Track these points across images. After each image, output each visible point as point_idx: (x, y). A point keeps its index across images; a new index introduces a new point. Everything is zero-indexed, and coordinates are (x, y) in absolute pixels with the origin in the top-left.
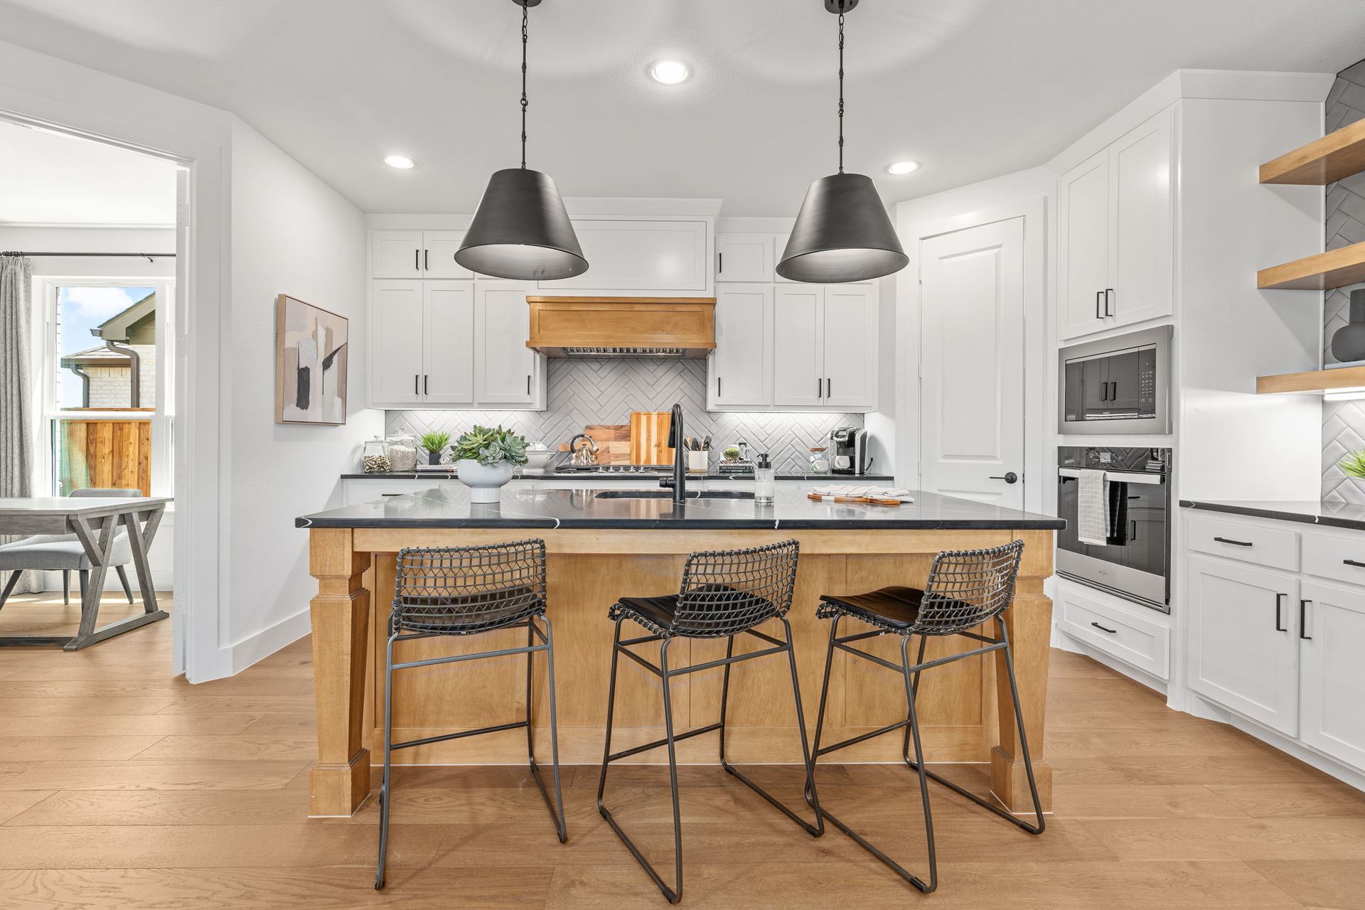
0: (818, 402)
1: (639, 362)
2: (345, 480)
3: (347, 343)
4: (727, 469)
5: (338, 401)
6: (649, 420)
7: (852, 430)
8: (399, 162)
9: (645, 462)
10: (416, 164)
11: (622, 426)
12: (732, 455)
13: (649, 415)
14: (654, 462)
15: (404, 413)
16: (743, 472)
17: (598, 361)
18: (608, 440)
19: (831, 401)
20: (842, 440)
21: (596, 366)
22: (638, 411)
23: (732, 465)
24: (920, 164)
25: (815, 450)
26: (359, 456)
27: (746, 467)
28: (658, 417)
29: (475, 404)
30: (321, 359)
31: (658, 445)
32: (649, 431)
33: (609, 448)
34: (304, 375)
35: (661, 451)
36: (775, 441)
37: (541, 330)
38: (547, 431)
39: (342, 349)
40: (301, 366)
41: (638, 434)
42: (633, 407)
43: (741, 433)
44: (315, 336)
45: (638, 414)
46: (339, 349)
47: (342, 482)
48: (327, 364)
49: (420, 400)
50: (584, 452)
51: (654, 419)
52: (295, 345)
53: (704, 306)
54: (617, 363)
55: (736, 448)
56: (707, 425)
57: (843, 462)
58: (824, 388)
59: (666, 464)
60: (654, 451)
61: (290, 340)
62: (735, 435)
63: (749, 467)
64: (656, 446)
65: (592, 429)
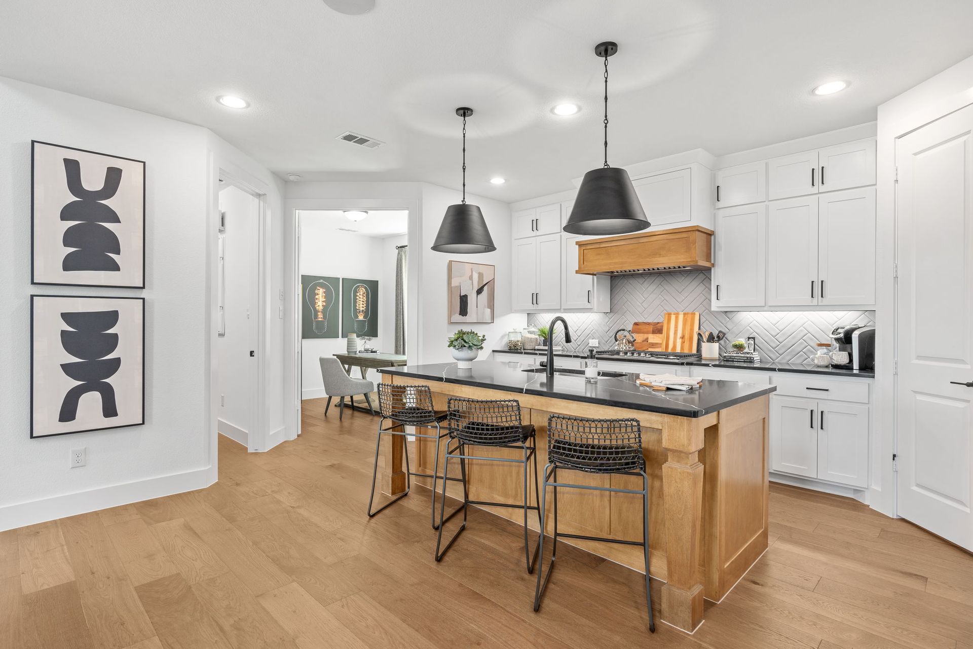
0: (812, 302)
1: (671, 275)
2: (496, 354)
3: (494, 279)
4: (730, 358)
5: (488, 311)
6: (677, 318)
7: (847, 328)
8: (498, 181)
9: (672, 349)
10: (505, 180)
11: (658, 323)
12: (740, 347)
13: (677, 315)
14: (678, 350)
15: (536, 315)
16: (744, 362)
17: (642, 277)
18: (648, 333)
19: (825, 301)
20: (838, 336)
21: (641, 280)
22: (670, 312)
23: (735, 355)
24: (849, 84)
25: (821, 345)
26: (505, 340)
27: (747, 357)
28: (684, 316)
29: (562, 310)
30: (476, 288)
31: (683, 337)
32: (676, 327)
33: (648, 338)
34: (464, 300)
35: (684, 342)
36: (787, 336)
37: (585, 262)
38: (611, 325)
39: (491, 283)
40: (461, 295)
41: (668, 329)
42: (666, 309)
43: (754, 328)
44: (471, 278)
45: (669, 314)
46: (487, 283)
47: (494, 354)
48: (479, 291)
49: (535, 308)
50: (624, 341)
51: (681, 317)
52: (457, 284)
53: (689, 233)
54: (656, 277)
55: (742, 341)
56: (723, 322)
57: (841, 358)
58: (818, 289)
59: (687, 352)
60: (679, 342)
61: (455, 283)
62: (748, 330)
63: (750, 358)
64: (681, 338)
65: (638, 325)
